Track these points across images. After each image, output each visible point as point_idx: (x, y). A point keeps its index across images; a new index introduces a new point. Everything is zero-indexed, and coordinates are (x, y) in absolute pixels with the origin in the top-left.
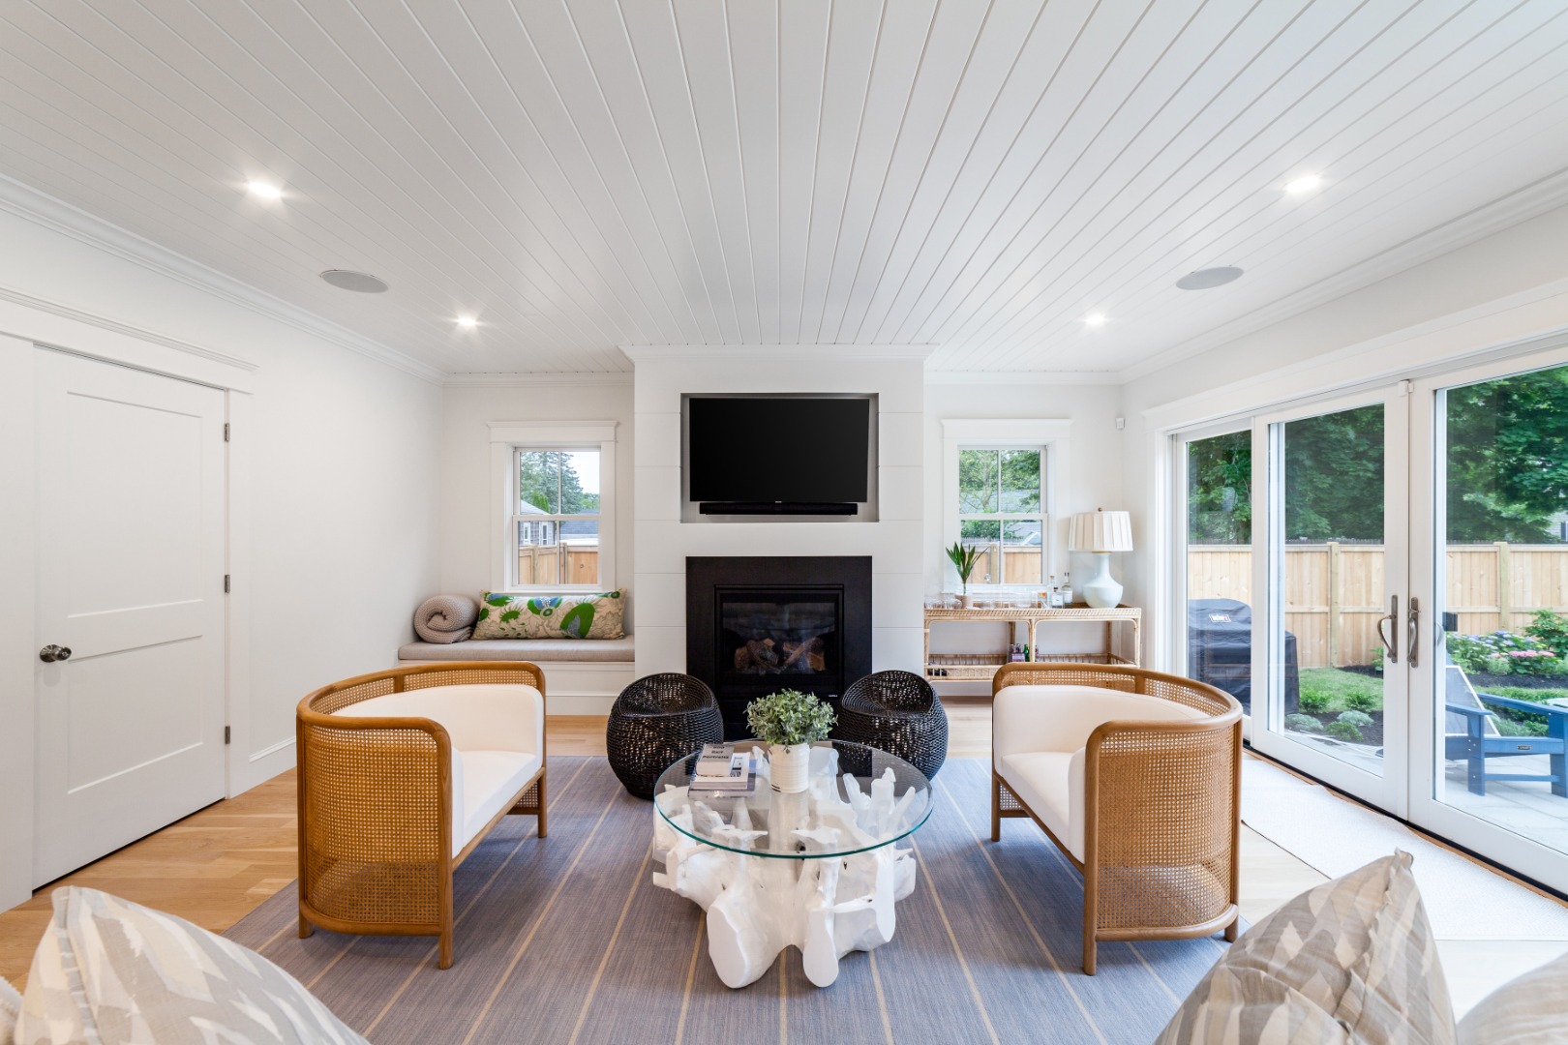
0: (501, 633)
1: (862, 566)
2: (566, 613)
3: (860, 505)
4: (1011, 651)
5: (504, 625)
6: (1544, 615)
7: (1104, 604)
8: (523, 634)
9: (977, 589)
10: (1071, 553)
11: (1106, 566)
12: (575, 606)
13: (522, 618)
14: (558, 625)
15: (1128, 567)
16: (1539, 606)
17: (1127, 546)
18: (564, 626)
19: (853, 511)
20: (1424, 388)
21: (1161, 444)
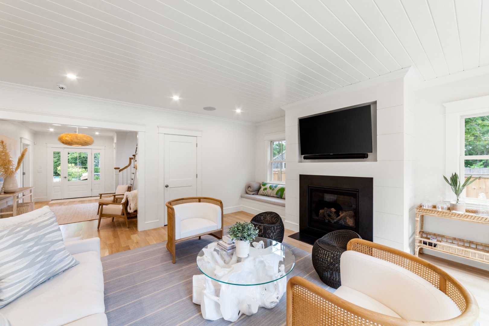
0: (263, 194)
1: (369, 182)
2: (277, 190)
3: (369, 154)
5: (264, 191)
8: (268, 195)
12: (280, 188)
13: (268, 190)
14: (275, 193)
18: (277, 194)
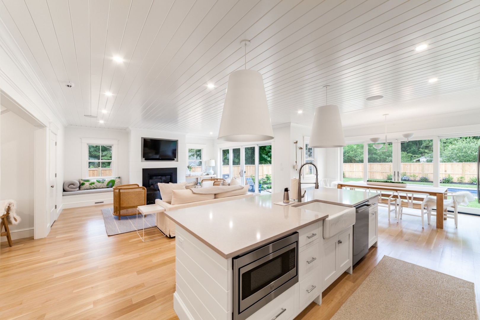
0: (90, 188)
1: (175, 169)
2: (107, 182)
3: (175, 159)
4: (197, 183)
5: (90, 186)
6: (267, 175)
7: (211, 174)
8: (96, 188)
9: (192, 174)
10: (206, 167)
11: (211, 168)
12: (109, 180)
13: (95, 184)
14: (106, 185)
15: (214, 168)
16: (267, 174)
17: (214, 165)
18: (107, 185)
19: (174, 160)
20: (243, 147)
21: (219, 150)
